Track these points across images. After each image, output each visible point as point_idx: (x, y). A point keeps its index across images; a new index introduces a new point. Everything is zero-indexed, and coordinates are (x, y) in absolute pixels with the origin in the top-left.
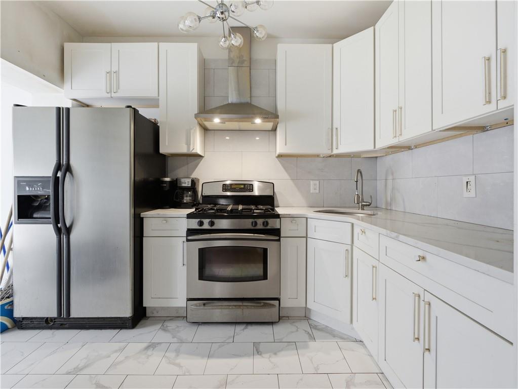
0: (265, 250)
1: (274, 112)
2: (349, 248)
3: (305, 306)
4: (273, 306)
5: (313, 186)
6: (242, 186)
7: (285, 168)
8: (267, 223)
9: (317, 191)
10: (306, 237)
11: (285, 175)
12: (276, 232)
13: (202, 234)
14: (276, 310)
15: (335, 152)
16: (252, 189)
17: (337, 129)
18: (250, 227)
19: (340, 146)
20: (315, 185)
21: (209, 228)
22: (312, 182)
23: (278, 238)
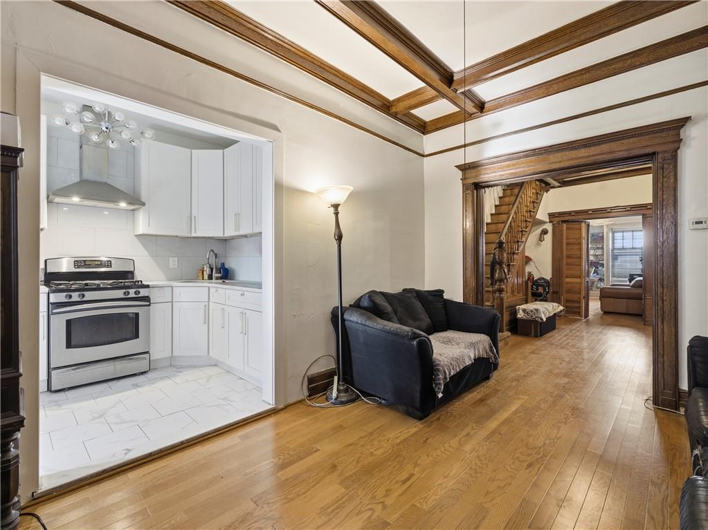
0: (137, 315)
1: (133, 195)
2: (207, 303)
3: (170, 355)
4: (145, 358)
5: (173, 262)
6: (99, 263)
7: (144, 246)
8: (139, 292)
9: (176, 267)
10: (172, 302)
11: (145, 252)
12: (147, 299)
13: (70, 306)
14: (147, 362)
15: (194, 235)
16: (111, 265)
17: (195, 217)
18: (123, 296)
19: (197, 231)
20: (174, 261)
21: (79, 300)
22: (171, 259)
23: (148, 303)
